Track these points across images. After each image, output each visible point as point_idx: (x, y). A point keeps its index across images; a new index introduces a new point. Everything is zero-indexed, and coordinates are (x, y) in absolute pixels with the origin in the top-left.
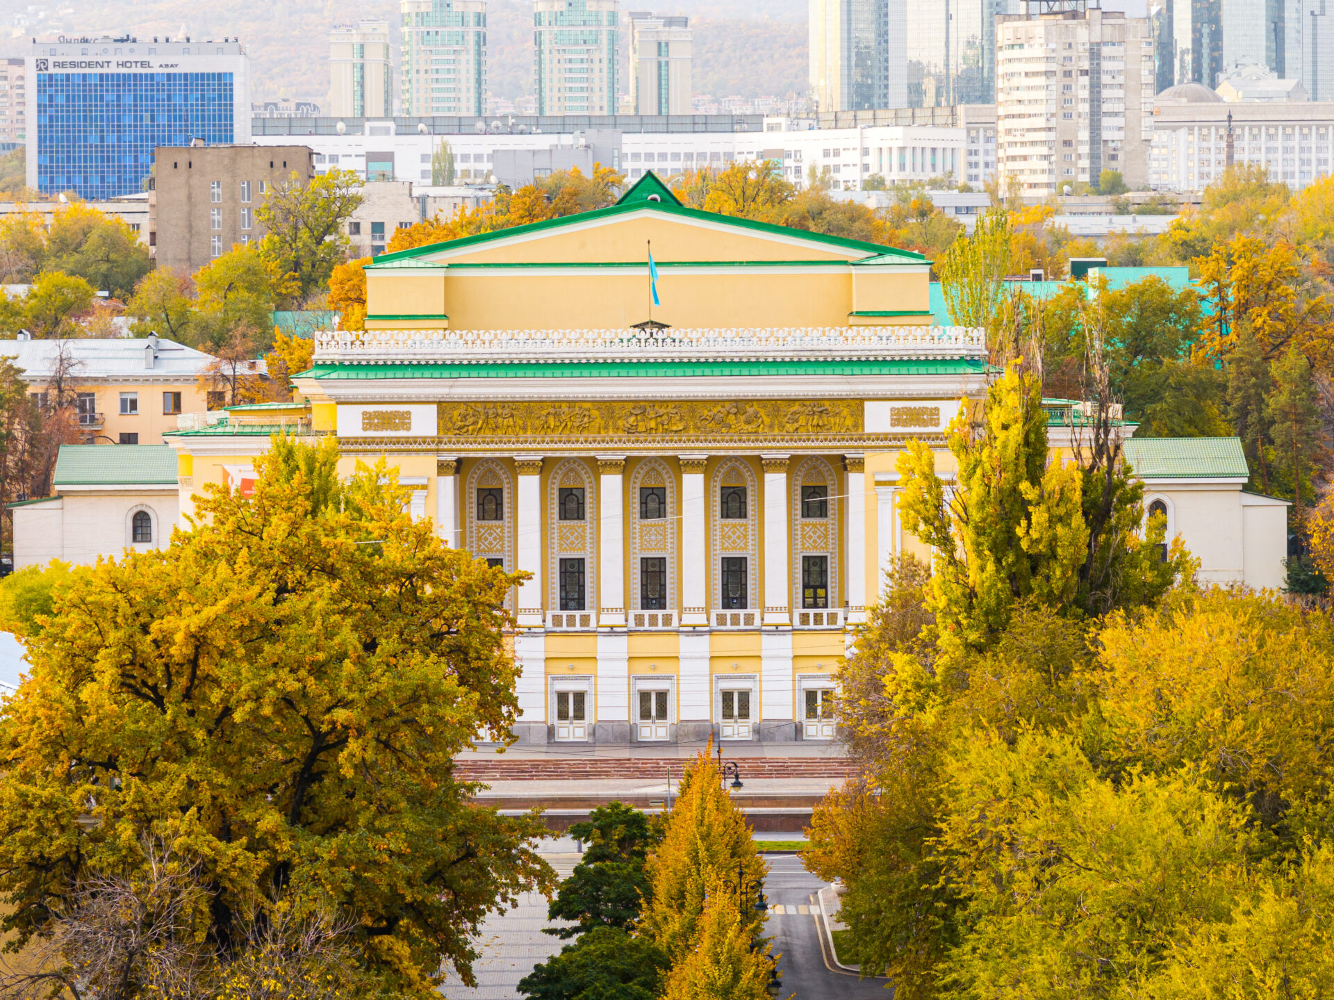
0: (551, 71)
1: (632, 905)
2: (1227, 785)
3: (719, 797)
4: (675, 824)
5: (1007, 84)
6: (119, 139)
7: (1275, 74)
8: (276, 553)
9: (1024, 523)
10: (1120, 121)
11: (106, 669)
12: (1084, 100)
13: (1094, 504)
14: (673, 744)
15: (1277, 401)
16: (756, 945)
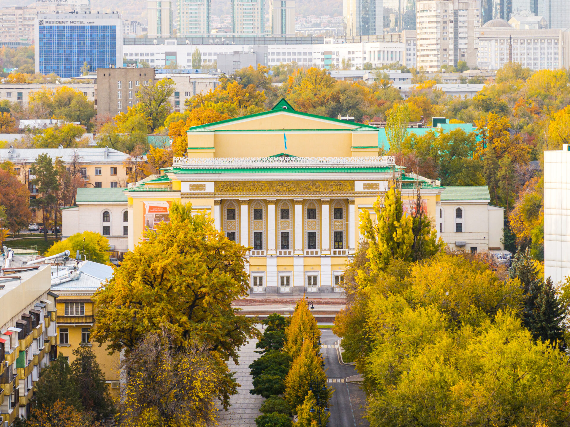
0: (238, 13)
1: (281, 344)
2: (443, 310)
3: (307, 312)
4: (293, 321)
5: (421, 26)
6: (71, 52)
7: (534, 14)
8: (181, 242)
9: (395, 233)
10: (466, 41)
11: (139, 277)
12: (451, 33)
13: (416, 227)
14: (291, 293)
15: (501, 173)
16: (318, 355)
